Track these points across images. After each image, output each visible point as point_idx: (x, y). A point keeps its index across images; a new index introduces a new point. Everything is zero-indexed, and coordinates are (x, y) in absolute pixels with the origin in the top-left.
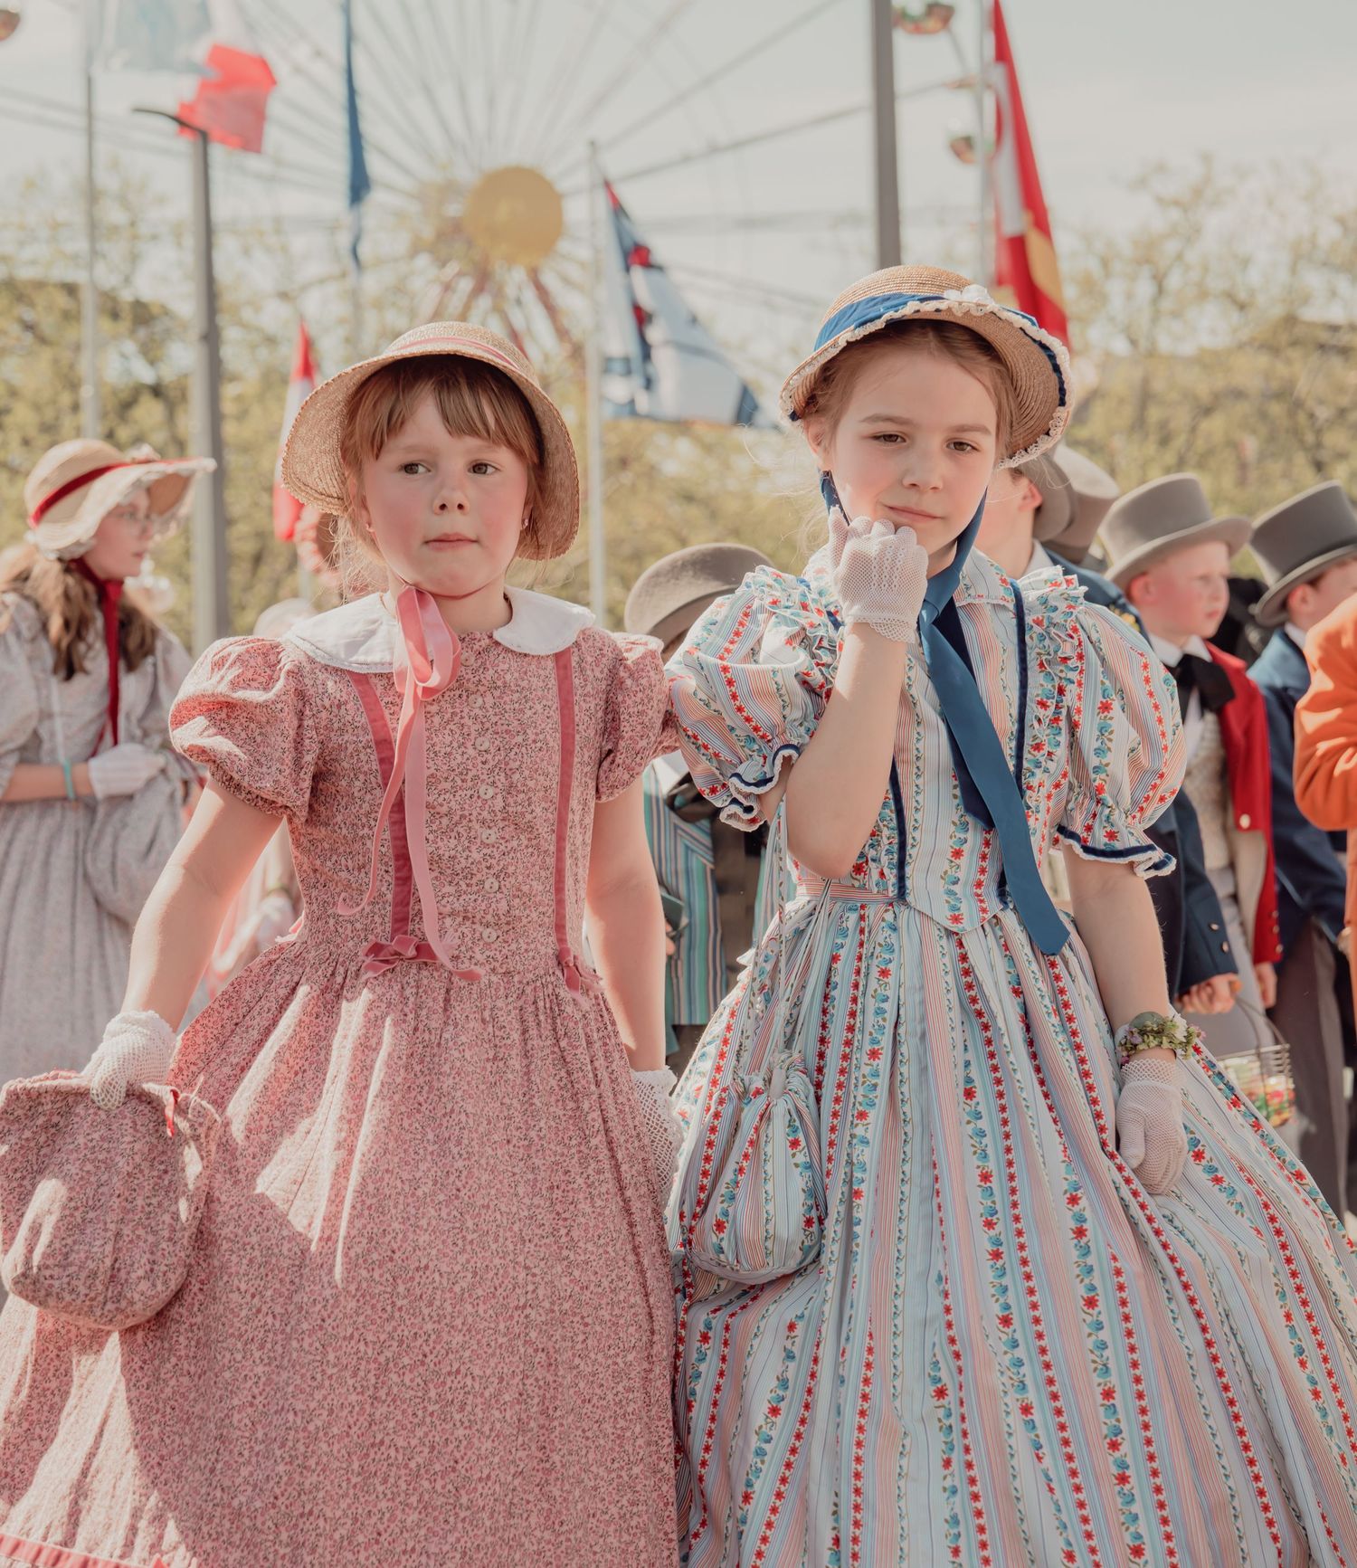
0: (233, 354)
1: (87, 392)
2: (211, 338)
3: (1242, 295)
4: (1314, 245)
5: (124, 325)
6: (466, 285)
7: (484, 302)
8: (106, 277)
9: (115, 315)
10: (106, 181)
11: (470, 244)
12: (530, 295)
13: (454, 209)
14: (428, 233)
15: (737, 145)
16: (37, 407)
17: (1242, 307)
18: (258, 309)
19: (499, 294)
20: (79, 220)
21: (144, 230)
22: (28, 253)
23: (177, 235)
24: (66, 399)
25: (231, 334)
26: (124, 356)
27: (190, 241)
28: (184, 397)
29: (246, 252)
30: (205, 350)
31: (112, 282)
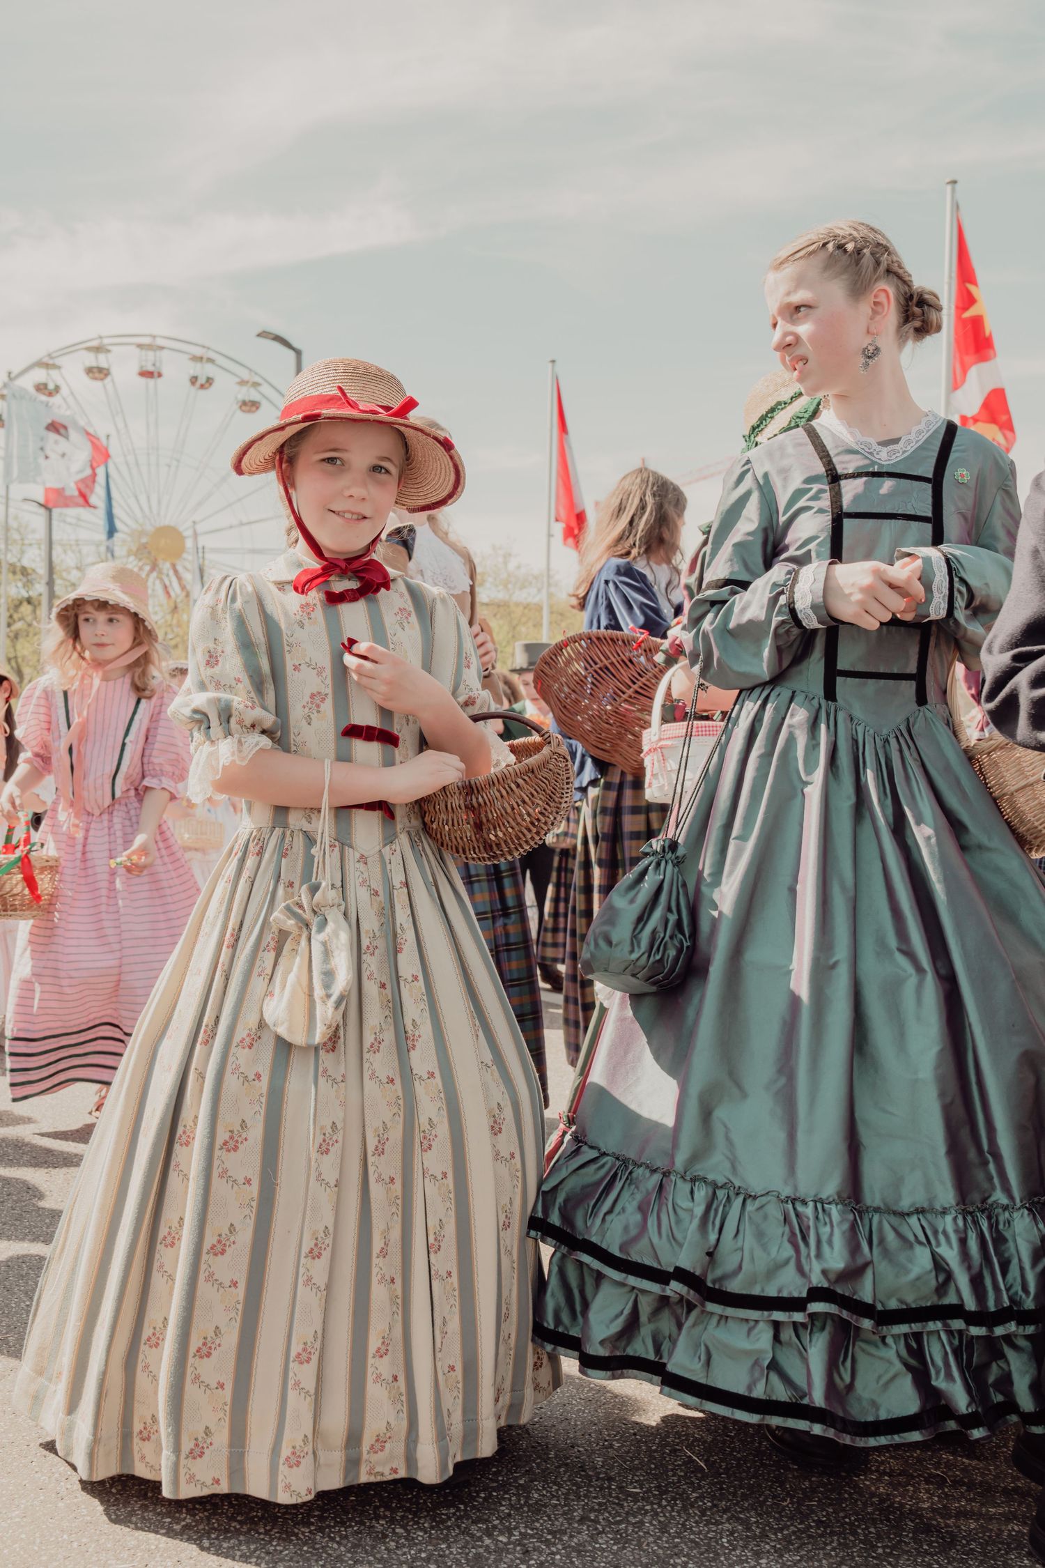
2: (50, 583)
5: (19, 576)
6: (147, 568)
7: (154, 574)
8: (11, 558)
9: (14, 573)
10: (13, 524)
11: (149, 553)
12: (171, 573)
13: (144, 540)
14: (134, 549)
15: (249, 523)
18: (69, 573)
19: (160, 572)
21: (26, 542)
23: (39, 544)
25: (58, 582)
26: (17, 587)
27: (44, 547)
28: (40, 604)
29: (65, 552)
30: (47, 588)
31: (14, 560)
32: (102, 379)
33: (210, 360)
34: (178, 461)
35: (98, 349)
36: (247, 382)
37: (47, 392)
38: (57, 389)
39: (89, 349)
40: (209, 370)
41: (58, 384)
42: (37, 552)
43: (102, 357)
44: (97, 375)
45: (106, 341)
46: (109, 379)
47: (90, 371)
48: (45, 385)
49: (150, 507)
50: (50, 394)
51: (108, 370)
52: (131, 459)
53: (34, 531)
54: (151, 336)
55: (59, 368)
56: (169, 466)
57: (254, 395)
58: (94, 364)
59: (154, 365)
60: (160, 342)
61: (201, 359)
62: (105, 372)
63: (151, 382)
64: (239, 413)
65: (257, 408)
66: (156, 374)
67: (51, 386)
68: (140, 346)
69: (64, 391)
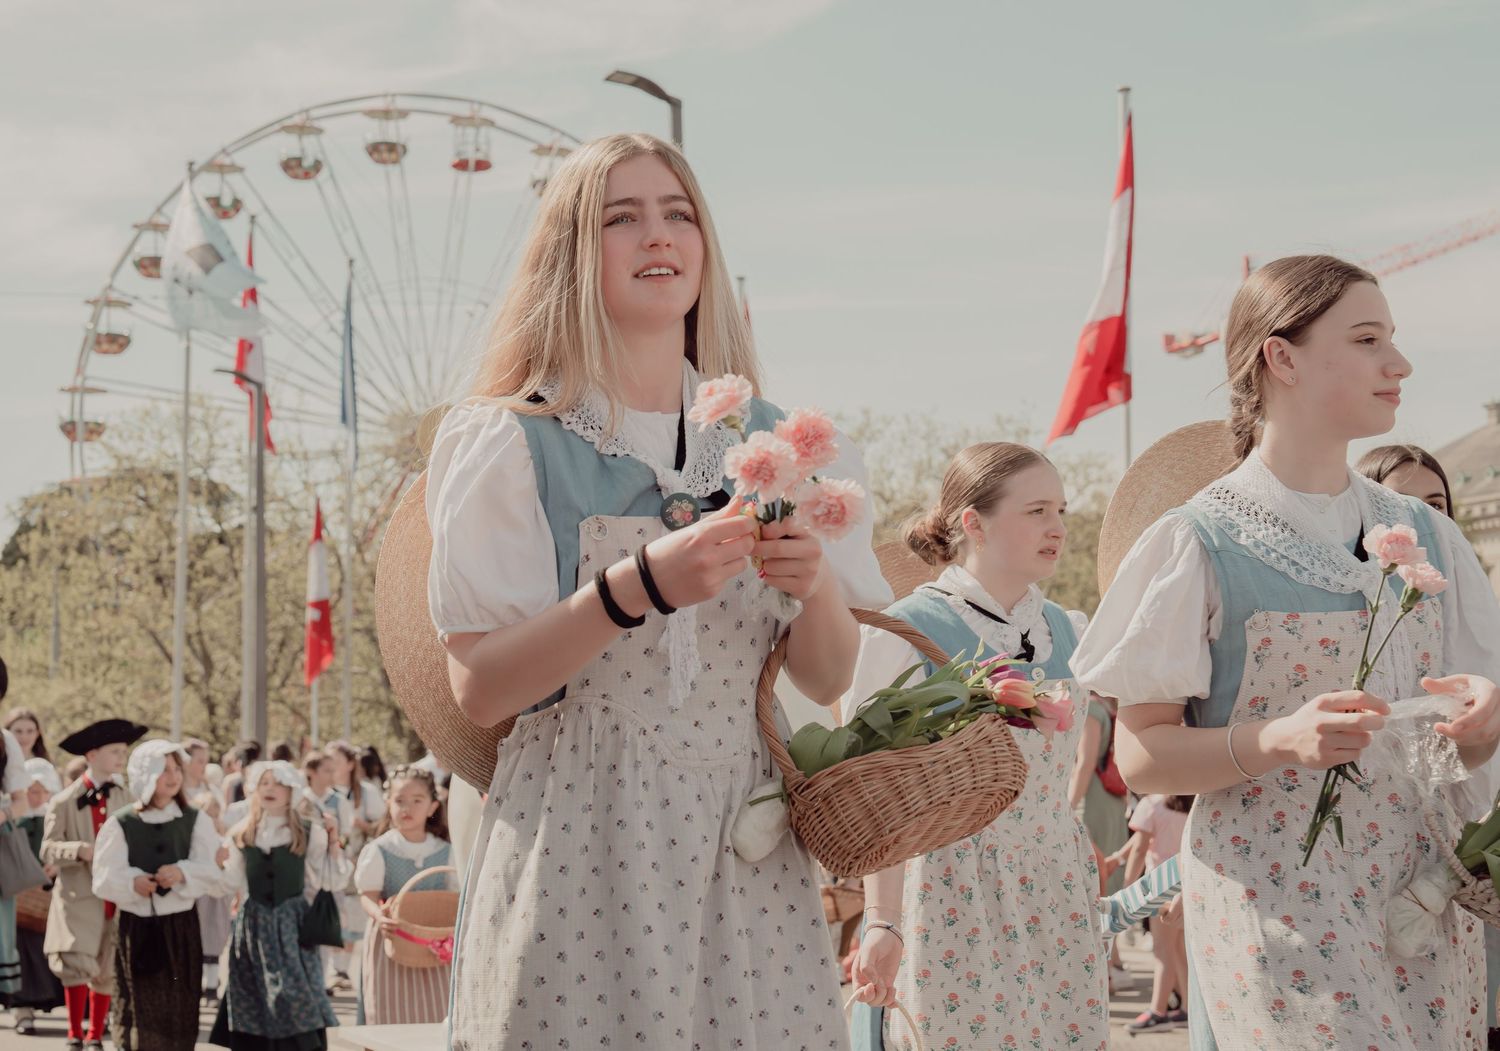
0: (272, 517)
1: (178, 540)
2: (259, 509)
3: (887, 494)
4: (930, 466)
8: (193, 469)
9: (197, 493)
10: (196, 412)
14: (394, 445)
16: (145, 548)
20: (177, 433)
21: (217, 441)
22: (143, 455)
24: (164, 544)
25: (272, 506)
26: (202, 516)
27: (250, 450)
28: (240, 542)
30: (254, 517)
31: (196, 472)
32: (393, 161)
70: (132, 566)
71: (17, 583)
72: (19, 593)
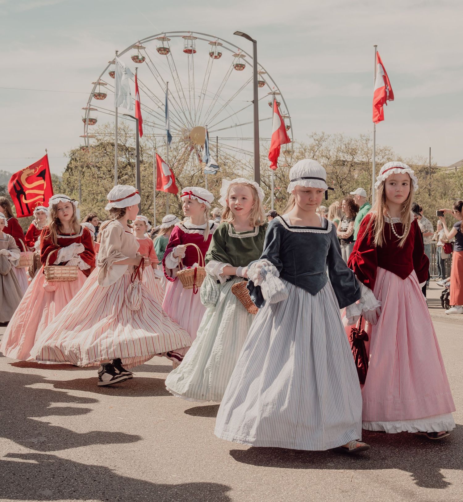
3: (329, 157)
4: (341, 148)
5: (125, 152)
6: (190, 148)
8: (120, 143)
10: (120, 126)
14: (183, 138)
15: (240, 125)
16: (107, 167)
17: (329, 159)
20: (115, 133)
22: (105, 139)
24: (113, 165)
28: (134, 166)
32: (165, 54)
33: (220, 44)
34: (204, 94)
35: (163, 39)
36: (239, 55)
37: (138, 60)
38: (143, 59)
39: (159, 39)
40: (219, 49)
41: (144, 56)
42: (133, 140)
43: (165, 43)
44: (163, 52)
45: (167, 35)
46: (170, 53)
47: (159, 50)
48: (137, 57)
49: (191, 118)
50: (140, 62)
51: (169, 49)
52: (181, 94)
53: (131, 130)
54: (189, 32)
55: (145, 48)
56: (200, 97)
57: (242, 62)
58: (163, 47)
59: (191, 47)
60: (194, 35)
61: (216, 43)
62: (167, 50)
63: (190, 55)
64: (234, 69)
65: (244, 68)
66: (193, 51)
67: (140, 57)
68: (184, 37)
69: (147, 60)
70: (102, 172)
71: (68, 176)
72: (69, 179)
